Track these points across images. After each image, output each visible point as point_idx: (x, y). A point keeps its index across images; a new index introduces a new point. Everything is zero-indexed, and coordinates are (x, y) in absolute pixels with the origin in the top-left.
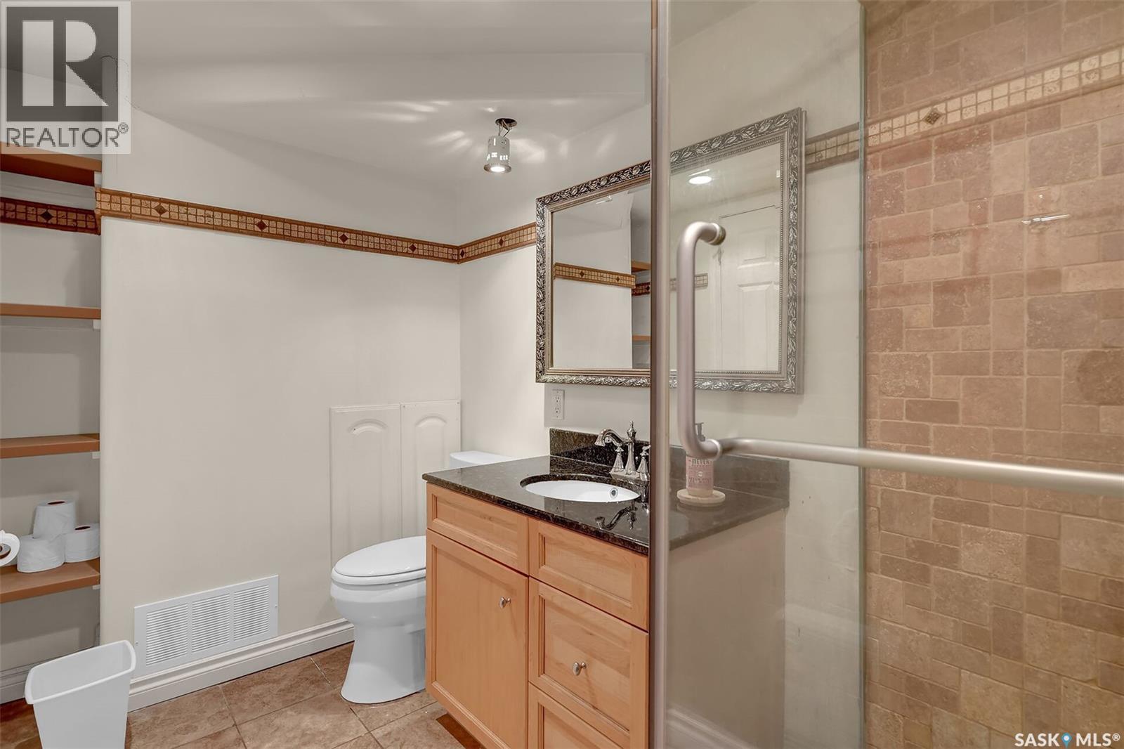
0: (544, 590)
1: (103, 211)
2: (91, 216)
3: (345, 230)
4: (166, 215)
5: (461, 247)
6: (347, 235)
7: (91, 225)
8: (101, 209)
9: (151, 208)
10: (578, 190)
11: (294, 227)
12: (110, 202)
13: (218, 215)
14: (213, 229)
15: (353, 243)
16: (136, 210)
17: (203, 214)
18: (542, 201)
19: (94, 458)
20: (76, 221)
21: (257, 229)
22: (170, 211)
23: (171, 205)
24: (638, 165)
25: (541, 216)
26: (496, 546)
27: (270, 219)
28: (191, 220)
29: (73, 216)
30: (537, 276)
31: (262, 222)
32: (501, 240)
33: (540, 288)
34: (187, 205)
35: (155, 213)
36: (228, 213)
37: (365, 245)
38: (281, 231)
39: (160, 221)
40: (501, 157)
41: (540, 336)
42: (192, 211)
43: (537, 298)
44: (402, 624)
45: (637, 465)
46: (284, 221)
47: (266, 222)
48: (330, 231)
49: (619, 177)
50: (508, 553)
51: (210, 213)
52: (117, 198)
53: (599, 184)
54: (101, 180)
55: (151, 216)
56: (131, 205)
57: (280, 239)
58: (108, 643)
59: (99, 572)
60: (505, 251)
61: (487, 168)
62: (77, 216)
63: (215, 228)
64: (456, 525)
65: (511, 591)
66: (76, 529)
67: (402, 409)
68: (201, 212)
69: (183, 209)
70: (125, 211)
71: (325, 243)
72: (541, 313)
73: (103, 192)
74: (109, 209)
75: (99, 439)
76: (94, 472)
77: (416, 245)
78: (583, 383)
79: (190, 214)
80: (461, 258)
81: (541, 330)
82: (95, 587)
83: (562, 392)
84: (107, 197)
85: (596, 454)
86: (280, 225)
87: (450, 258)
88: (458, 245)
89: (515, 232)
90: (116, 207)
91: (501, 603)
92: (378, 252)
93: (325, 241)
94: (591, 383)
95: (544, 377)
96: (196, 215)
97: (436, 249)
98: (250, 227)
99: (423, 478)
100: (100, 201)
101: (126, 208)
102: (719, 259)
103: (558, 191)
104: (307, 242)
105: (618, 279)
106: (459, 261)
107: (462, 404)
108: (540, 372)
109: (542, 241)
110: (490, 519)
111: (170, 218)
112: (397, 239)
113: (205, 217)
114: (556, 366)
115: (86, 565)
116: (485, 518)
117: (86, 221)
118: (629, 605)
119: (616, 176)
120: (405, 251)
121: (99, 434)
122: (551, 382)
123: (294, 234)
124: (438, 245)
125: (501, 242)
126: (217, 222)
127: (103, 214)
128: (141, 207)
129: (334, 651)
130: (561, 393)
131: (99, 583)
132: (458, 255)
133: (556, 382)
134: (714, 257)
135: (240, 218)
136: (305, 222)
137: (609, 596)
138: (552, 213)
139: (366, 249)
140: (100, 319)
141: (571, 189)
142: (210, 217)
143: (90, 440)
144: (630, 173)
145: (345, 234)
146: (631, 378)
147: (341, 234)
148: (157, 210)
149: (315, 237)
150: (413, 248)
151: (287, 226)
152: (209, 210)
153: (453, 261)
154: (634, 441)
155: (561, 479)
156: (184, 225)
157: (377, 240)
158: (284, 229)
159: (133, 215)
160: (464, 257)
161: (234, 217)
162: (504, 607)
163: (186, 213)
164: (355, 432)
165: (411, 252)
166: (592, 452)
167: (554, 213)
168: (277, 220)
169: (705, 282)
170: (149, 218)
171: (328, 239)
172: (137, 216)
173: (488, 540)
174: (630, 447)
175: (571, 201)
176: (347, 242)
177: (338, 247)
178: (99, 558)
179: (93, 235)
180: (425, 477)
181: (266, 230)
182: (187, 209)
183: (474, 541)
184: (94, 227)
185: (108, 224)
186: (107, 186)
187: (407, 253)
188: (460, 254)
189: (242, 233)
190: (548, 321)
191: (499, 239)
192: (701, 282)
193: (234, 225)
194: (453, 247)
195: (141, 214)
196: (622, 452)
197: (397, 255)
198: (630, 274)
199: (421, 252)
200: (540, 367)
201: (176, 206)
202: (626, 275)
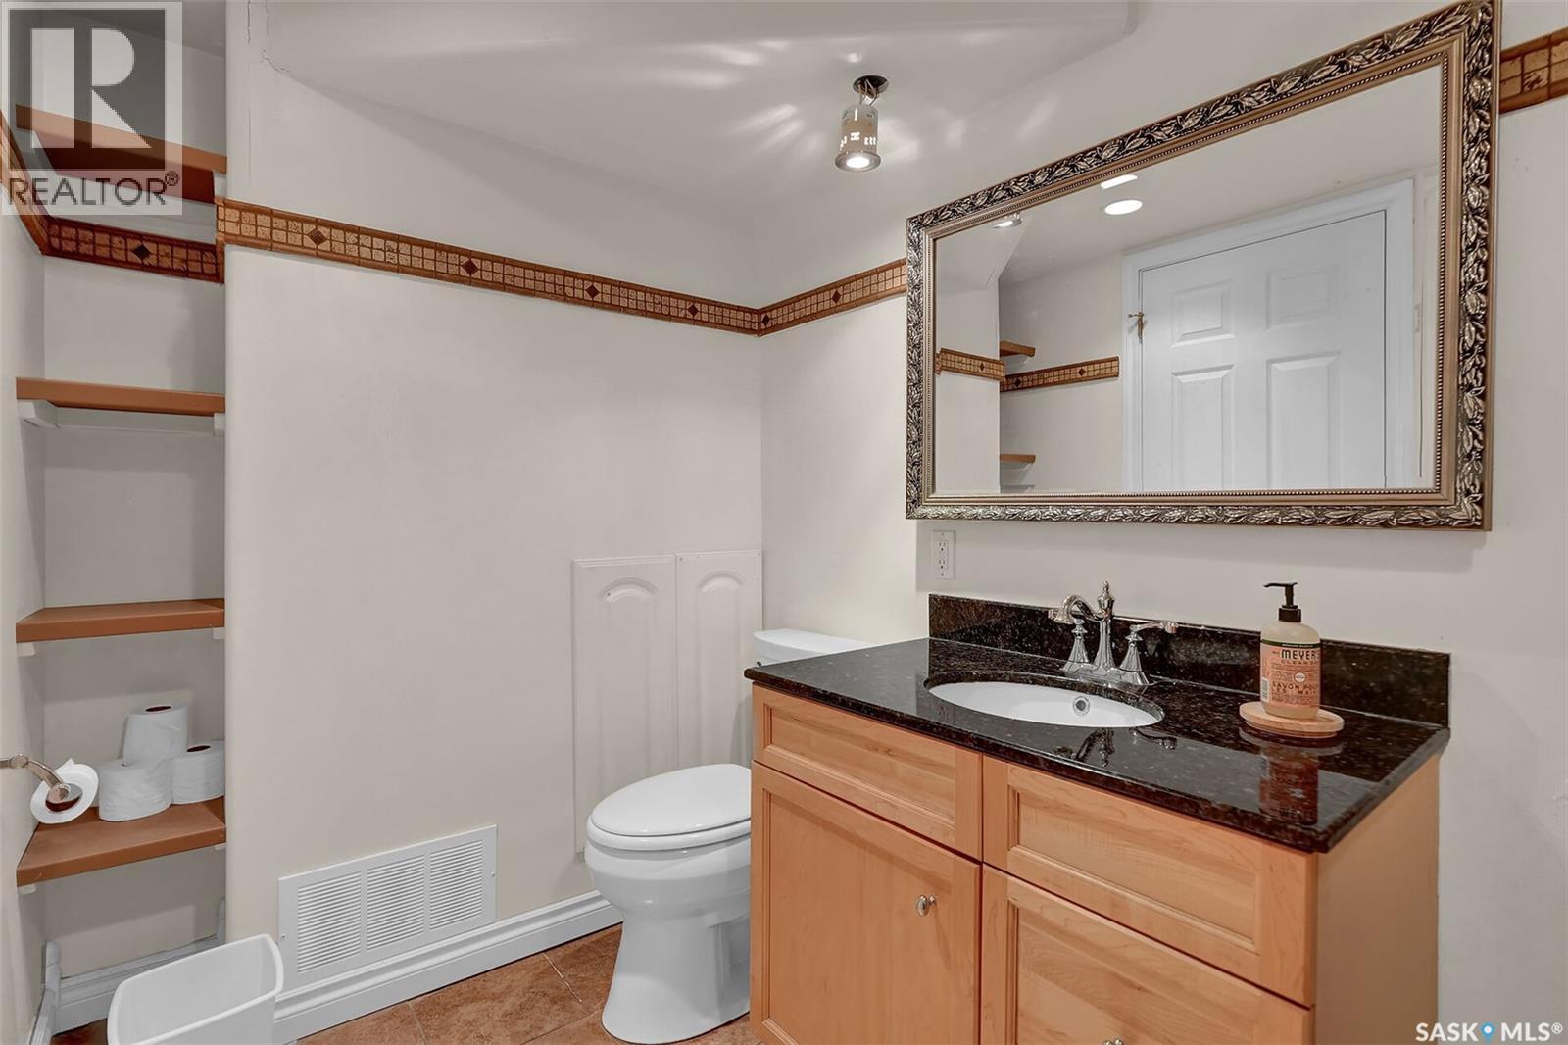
0: (1019, 892)
1: (229, 237)
2: (209, 254)
3: (594, 279)
4: (325, 246)
5: (765, 310)
6: (597, 286)
7: (209, 269)
8: (225, 233)
9: (303, 234)
10: (990, 196)
11: (519, 271)
12: (240, 222)
13: (404, 248)
14: (398, 271)
15: (606, 299)
16: (280, 236)
17: (382, 246)
18: (919, 222)
19: (215, 637)
20: (186, 261)
21: (464, 273)
22: (331, 240)
23: (333, 231)
24: (1115, 140)
25: (916, 245)
26: (902, 802)
27: (483, 257)
28: (363, 256)
29: (181, 253)
30: (909, 345)
31: (470, 261)
32: (837, 293)
33: (913, 365)
34: (358, 231)
35: (309, 242)
36: (420, 245)
37: (624, 303)
38: (499, 278)
39: (317, 255)
40: (867, 139)
41: (914, 443)
42: (365, 240)
43: (909, 380)
44: (700, 913)
45: (1118, 657)
46: (503, 261)
47: (477, 262)
48: (572, 279)
49: (1073, 166)
50: (935, 817)
51: (393, 245)
52: (249, 216)
53: (1031, 182)
54: (225, 188)
55: (302, 246)
56: (272, 228)
57: (499, 289)
58: (237, 940)
59: (223, 819)
60: (842, 310)
61: (840, 162)
62: (187, 253)
63: (400, 269)
64: (813, 759)
65: (937, 884)
66: (190, 750)
67: (678, 561)
68: (379, 243)
69: (352, 238)
70: (262, 237)
71: (566, 299)
72: (914, 406)
73: (228, 204)
74: (238, 233)
75: (224, 608)
76: (216, 660)
77: (697, 306)
78: (1000, 518)
79: (363, 246)
80: (763, 326)
81: (915, 434)
82: (218, 847)
83: (952, 534)
84: (234, 214)
85: (1021, 638)
86: (498, 267)
87: (747, 326)
88: (758, 308)
89: (863, 278)
90: (248, 231)
91: (920, 906)
92: (643, 315)
93: (565, 295)
94: (1015, 517)
95: (920, 510)
96: (372, 248)
97: (726, 312)
98: (453, 270)
99: (746, 676)
100: (224, 220)
101: (263, 233)
102: (1140, 334)
103: (949, 202)
104: (539, 296)
105: (982, 367)
106: (760, 333)
107: (764, 555)
108: (914, 502)
109: (917, 287)
110: (888, 751)
111: (332, 251)
112: (672, 295)
113: (385, 252)
114: (940, 493)
115: (205, 809)
116: (877, 750)
117: (202, 262)
118: (1247, 944)
119: (1067, 165)
120: (682, 315)
121: (223, 600)
122: (935, 518)
123: (519, 283)
124: (730, 307)
125: (836, 297)
126: (404, 260)
127: (229, 241)
128: (287, 232)
129: (579, 944)
130: (949, 536)
131: (224, 840)
132: (759, 324)
133: (946, 517)
134: (1131, 330)
135: (438, 254)
136: (535, 265)
137: (1189, 920)
138: (935, 240)
139: (626, 310)
140: (224, 412)
141: (975, 195)
142: (392, 252)
143: (209, 610)
144: (1098, 157)
145: (595, 284)
146: (1097, 507)
147: (588, 285)
148: (311, 238)
149: (549, 288)
150: (692, 310)
151: (509, 269)
152: (391, 240)
153: (751, 331)
154: (1112, 616)
155: (979, 681)
156: (353, 263)
157: (640, 295)
158: (503, 274)
159: (275, 245)
160: (769, 325)
161: (430, 253)
162: (926, 913)
163: (357, 244)
164: (609, 599)
165: (691, 316)
166: (1014, 634)
167: (937, 242)
168: (494, 259)
169: (1115, 370)
170: (299, 249)
171: (569, 291)
172: (281, 246)
173: (882, 788)
174: (1103, 625)
175: (972, 216)
176: (598, 298)
177: (585, 305)
178: (223, 798)
179: (212, 284)
180: (749, 674)
181: (476, 275)
182: (358, 238)
183: (855, 789)
184: (214, 271)
185: (237, 260)
186: (237, 194)
187: (685, 317)
188: (762, 321)
189: (441, 278)
190: (926, 419)
191: (833, 292)
192: (1109, 371)
193: (430, 266)
194: (751, 311)
195: (287, 244)
196: (1085, 635)
197: (670, 320)
198: (998, 358)
199: (705, 317)
200: (914, 493)
201: (341, 232)
202: (994, 361)
